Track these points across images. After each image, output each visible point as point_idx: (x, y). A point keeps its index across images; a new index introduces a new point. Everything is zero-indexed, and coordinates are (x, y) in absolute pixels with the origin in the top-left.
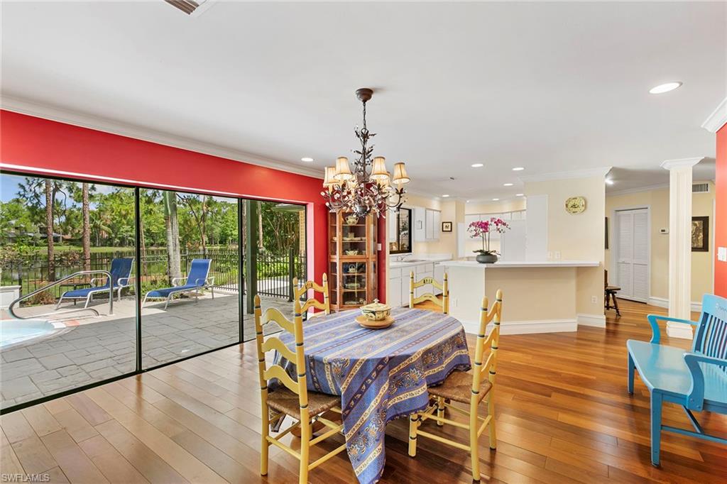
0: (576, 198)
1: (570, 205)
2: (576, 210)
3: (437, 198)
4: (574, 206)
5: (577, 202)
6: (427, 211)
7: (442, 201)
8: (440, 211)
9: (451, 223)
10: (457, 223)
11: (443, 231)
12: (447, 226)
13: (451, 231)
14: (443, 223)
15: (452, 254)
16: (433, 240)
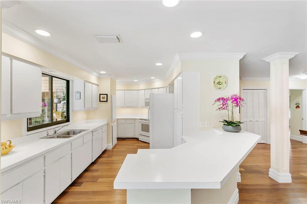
0: (221, 77)
1: (216, 82)
2: (220, 86)
3: (96, 74)
4: (219, 83)
5: (221, 80)
6: (86, 83)
7: (100, 77)
8: (98, 85)
9: (107, 95)
10: (111, 95)
11: (100, 101)
12: (104, 97)
13: (107, 101)
14: (100, 95)
15: (107, 119)
16: (91, 108)
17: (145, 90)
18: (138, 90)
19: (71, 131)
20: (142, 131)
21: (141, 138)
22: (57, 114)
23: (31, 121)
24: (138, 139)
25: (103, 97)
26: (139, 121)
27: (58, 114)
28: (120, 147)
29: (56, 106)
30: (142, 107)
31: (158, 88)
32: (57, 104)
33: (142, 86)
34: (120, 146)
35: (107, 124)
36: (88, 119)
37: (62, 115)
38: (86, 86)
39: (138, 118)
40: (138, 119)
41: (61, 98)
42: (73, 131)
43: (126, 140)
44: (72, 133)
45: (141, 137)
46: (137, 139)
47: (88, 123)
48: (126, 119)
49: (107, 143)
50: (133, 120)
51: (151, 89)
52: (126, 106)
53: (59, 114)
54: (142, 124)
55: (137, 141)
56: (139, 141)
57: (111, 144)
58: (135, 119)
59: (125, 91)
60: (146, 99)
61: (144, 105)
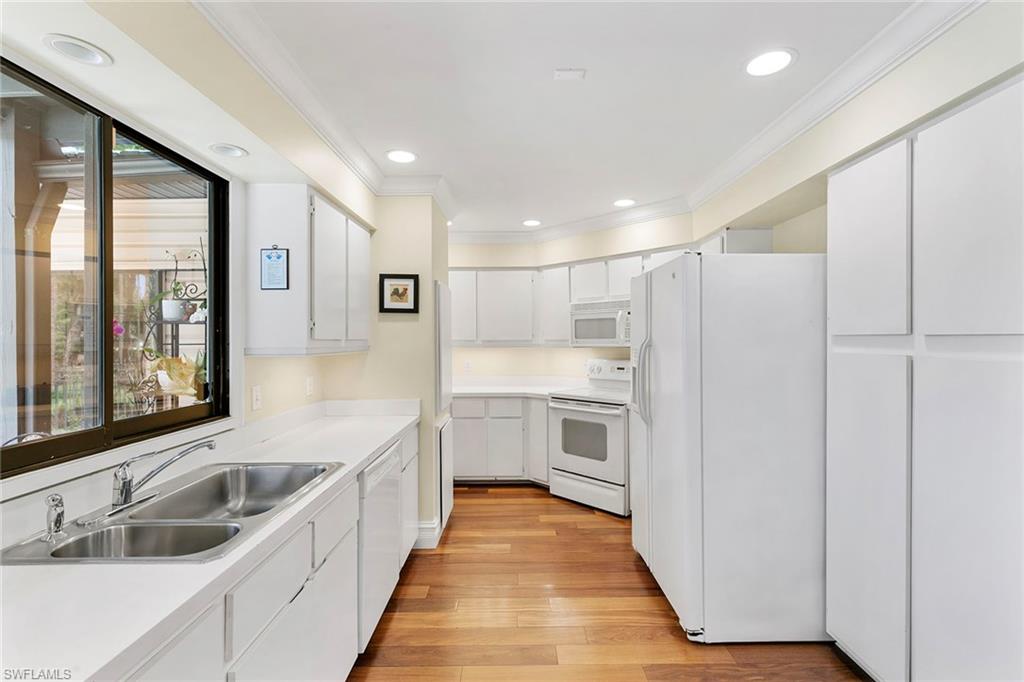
6: (319, 202)
7: (380, 192)
8: (372, 231)
9: (415, 278)
10: (436, 282)
11: (382, 309)
12: (400, 291)
13: (415, 310)
14: (383, 277)
15: (419, 399)
16: (343, 344)
17: (570, 265)
18: (538, 269)
19: (236, 473)
20: (566, 449)
21: (560, 486)
22: (175, 373)
23: (42, 408)
24: (546, 489)
25: (396, 292)
26: (551, 404)
27: (182, 375)
28: (478, 534)
29: (175, 337)
30: (560, 344)
31: (645, 254)
32: (175, 325)
33: (558, 250)
34: (472, 528)
35: (418, 425)
36: (323, 397)
37: (196, 375)
38: (316, 213)
39: (545, 391)
40: (542, 398)
41: (194, 299)
42: (247, 471)
43: (490, 490)
44: (243, 486)
45: (559, 479)
46: (542, 489)
47: (326, 416)
48: (487, 398)
49: (420, 519)
50: (520, 400)
51: (606, 259)
52: (484, 341)
53: (184, 371)
54: (565, 422)
55: (541, 496)
56: (552, 501)
57: (437, 520)
58: (526, 398)
59: (481, 273)
60: (577, 307)
61: (568, 331)
